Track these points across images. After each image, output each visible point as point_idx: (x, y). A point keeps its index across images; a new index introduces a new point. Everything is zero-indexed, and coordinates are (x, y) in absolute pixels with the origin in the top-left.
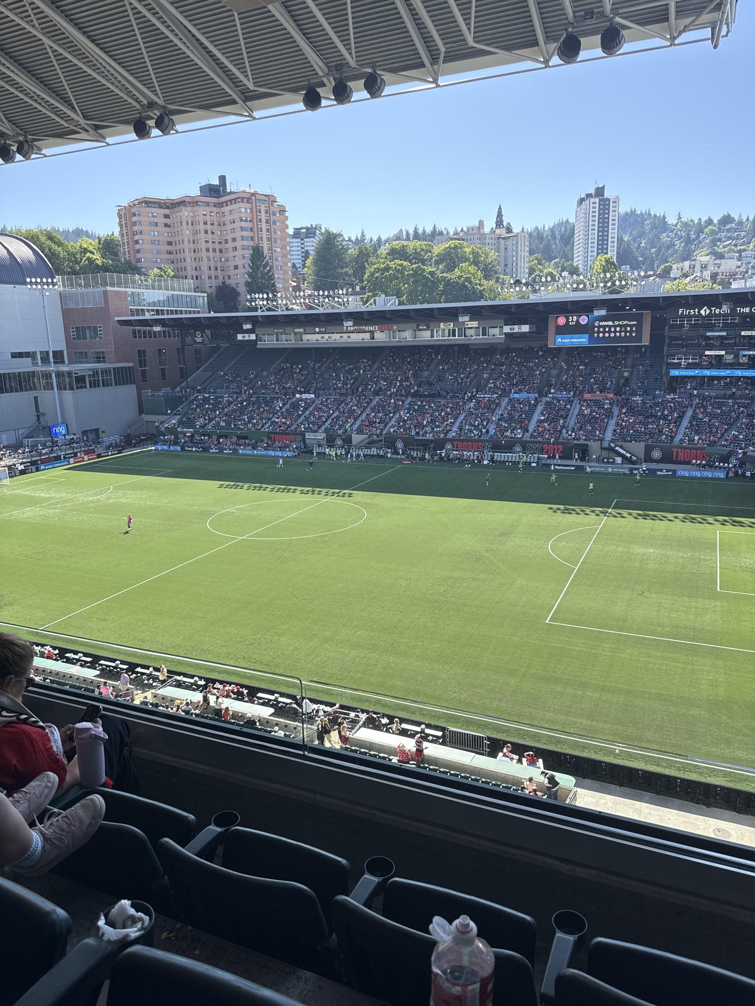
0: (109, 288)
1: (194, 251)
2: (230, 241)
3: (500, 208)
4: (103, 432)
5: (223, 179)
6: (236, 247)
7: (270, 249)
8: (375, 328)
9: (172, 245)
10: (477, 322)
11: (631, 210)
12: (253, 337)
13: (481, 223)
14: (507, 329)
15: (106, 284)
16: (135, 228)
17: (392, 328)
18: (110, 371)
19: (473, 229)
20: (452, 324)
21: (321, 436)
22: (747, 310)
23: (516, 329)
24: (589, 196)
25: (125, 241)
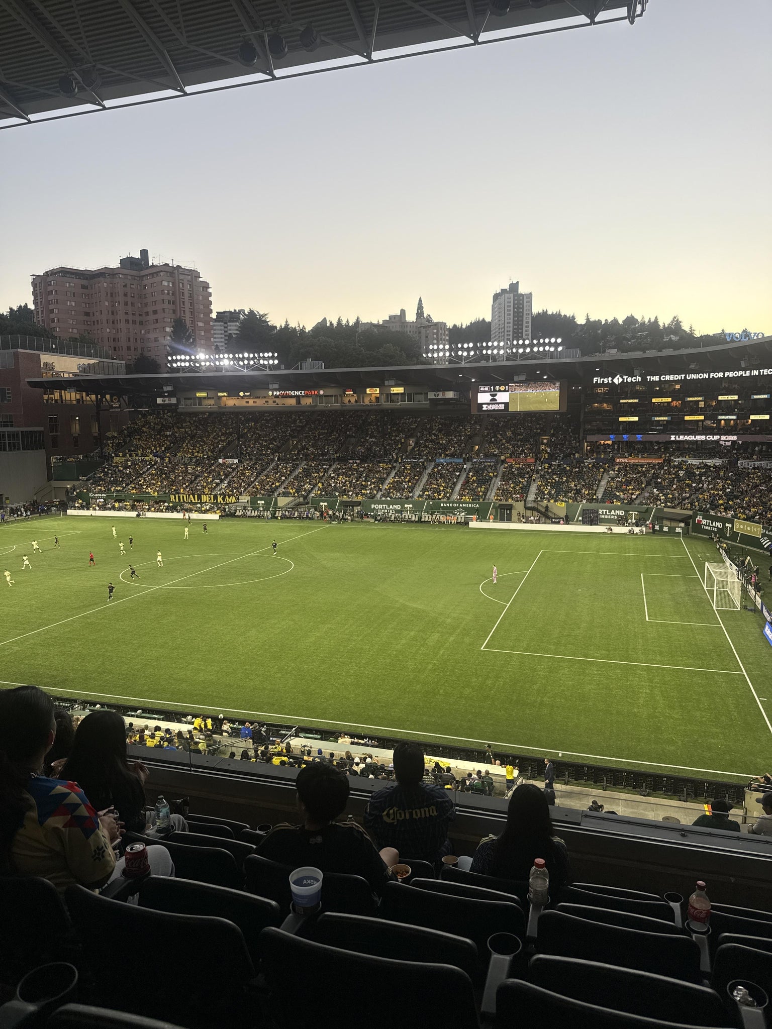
0: (20, 350)
1: (113, 323)
2: (151, 313)
3: (420, 300)
4: (7, 498)
5: (144, 253)
6: (157, 320)
7: (193, 322)
8: (301, 393)
9: (89, 316)
10: (403, 388)
11: (543, 311)
12: (174, 401)
13: (403, 312)
14: (431, 395)
15: (17, 347)
16: (50, 297)
17: (318, 392)
18: (18, 435)
19: (395, 318)
20: (378, 389)
21: (245, 499)
22: (656, 378)
23: (441, 395)
24: (504, 291)
25: (39, 310)
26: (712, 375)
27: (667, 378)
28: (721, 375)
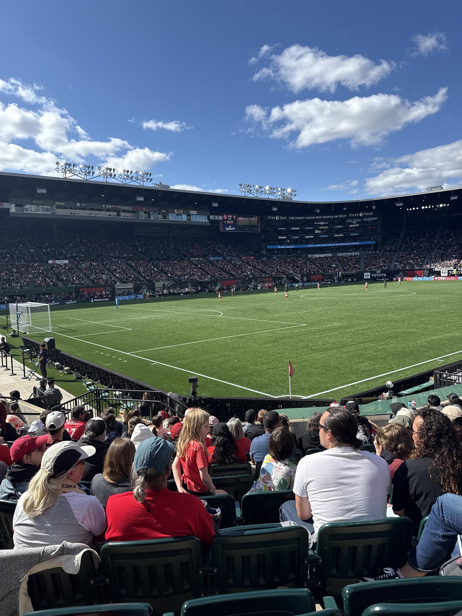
8: (129, 208)
10: (196, 212)
14: (212, 217)
21: (129, 286)
22: (293, 218)
23: (217, 218)
26: (316, 217)
27: (298, 218)
28: (321, 217)
